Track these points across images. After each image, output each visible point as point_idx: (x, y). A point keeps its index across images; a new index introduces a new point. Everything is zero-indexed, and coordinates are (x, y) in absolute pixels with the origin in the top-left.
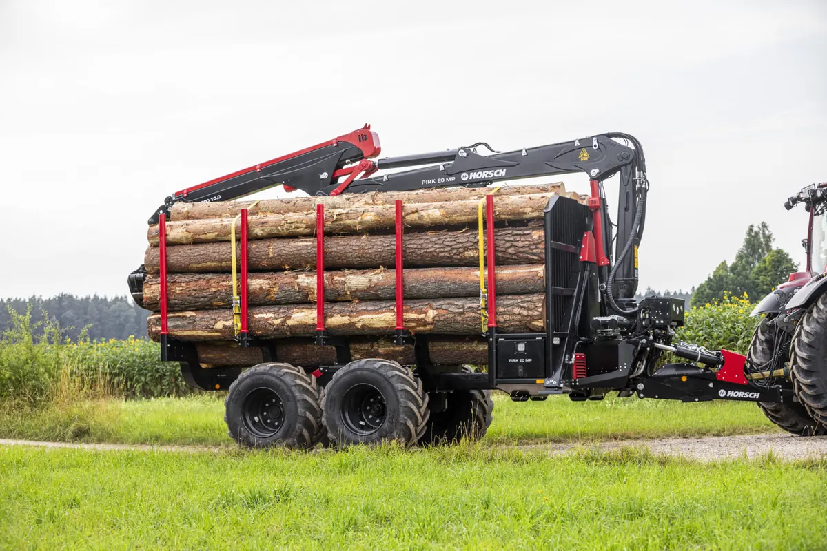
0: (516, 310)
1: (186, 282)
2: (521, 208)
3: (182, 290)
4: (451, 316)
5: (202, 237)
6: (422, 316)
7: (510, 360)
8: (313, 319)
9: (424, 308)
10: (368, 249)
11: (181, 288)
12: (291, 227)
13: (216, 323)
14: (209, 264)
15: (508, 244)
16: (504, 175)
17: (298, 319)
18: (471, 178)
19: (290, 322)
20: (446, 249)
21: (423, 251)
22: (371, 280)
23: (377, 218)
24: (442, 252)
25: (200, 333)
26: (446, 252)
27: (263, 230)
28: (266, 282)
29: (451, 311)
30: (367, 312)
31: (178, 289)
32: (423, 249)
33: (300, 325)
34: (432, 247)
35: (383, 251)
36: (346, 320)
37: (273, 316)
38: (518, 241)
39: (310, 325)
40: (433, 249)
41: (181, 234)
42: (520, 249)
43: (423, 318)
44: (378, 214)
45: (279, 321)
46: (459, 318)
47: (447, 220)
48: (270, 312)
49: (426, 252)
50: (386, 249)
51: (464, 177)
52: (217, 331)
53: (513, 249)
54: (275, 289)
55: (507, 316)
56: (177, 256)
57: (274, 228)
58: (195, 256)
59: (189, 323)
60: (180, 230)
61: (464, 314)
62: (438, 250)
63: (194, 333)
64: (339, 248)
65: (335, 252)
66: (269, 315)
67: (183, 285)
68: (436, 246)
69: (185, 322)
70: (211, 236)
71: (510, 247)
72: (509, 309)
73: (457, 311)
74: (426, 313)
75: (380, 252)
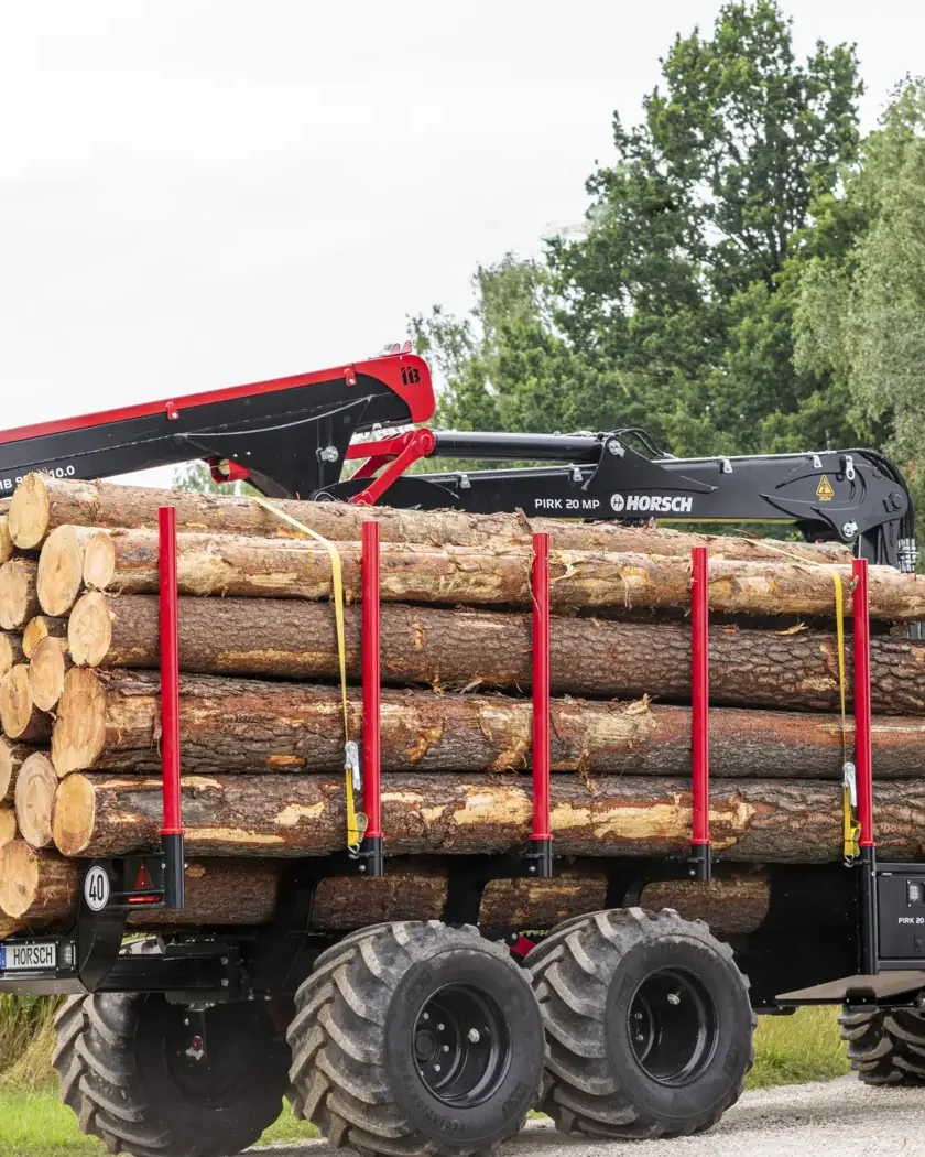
0: (905, 813)
1: (215, 696)
2: (905, 594)
3: (207, 717)
4: (781, 818)
5: (257, 580)
6: (728, 816)
7: (900, 920)
8: (514, 811)
9: (732, 799)
10: (623, 653)
11: (205, 713)
12: (467, 580)
13: (281, 809)
14: (271, 653)
15: (882, 670)
16: (689, 510)
17: (481, 811)
18: (628, 508)
19: (461, 817)
20: (773, 669)
21: (731, 668)
22: (636, 727)
23: (651, 583)
24: (765, 675)
25: (238, 835)
26: (773, 674)
27: (404, 581)
28: (412, 711)
29: (783, 809)
30: (624, 801)
31: (198, 715)
32: (732, 663)
33: (483, 823)
34: (748, 661)
35: (653, 661)
36: (581, 817)
37: (420, 798)
38: (897, 665)
39: (504, 826)
40: (750, 666)
41: (209, 567)
42: (902, 682)
43: (728, 822)
44: (652, 574)
45: (437, 812)
46: (795, 825)
47: (776, 602)
48: (412, 790)
49: (736, 672)
50: (661, 656)
51: (617, 502)
52: (282, 831)
53: (889, 681)
54: (433, 732)
55: (887, 825)
56: (196, 626)
57: (430, 578)
58: (243, 629)
59: (206, 807)
60: (206, 556)
61: (807, 817)
62: (758, 669)
63: (221, 834)
64: (565, 643)
65: (558, 651)
66: (410, 798)
67: (208, 703)
68: (755, 660)
69: (197, 804)
70: (279, 580)
71: (884, 677)
72: (890, 809)
73: (794, 808)
74: (734, 809)
75: (648, 661)
